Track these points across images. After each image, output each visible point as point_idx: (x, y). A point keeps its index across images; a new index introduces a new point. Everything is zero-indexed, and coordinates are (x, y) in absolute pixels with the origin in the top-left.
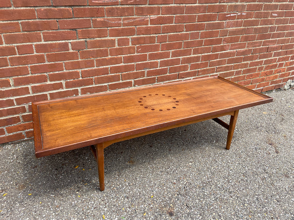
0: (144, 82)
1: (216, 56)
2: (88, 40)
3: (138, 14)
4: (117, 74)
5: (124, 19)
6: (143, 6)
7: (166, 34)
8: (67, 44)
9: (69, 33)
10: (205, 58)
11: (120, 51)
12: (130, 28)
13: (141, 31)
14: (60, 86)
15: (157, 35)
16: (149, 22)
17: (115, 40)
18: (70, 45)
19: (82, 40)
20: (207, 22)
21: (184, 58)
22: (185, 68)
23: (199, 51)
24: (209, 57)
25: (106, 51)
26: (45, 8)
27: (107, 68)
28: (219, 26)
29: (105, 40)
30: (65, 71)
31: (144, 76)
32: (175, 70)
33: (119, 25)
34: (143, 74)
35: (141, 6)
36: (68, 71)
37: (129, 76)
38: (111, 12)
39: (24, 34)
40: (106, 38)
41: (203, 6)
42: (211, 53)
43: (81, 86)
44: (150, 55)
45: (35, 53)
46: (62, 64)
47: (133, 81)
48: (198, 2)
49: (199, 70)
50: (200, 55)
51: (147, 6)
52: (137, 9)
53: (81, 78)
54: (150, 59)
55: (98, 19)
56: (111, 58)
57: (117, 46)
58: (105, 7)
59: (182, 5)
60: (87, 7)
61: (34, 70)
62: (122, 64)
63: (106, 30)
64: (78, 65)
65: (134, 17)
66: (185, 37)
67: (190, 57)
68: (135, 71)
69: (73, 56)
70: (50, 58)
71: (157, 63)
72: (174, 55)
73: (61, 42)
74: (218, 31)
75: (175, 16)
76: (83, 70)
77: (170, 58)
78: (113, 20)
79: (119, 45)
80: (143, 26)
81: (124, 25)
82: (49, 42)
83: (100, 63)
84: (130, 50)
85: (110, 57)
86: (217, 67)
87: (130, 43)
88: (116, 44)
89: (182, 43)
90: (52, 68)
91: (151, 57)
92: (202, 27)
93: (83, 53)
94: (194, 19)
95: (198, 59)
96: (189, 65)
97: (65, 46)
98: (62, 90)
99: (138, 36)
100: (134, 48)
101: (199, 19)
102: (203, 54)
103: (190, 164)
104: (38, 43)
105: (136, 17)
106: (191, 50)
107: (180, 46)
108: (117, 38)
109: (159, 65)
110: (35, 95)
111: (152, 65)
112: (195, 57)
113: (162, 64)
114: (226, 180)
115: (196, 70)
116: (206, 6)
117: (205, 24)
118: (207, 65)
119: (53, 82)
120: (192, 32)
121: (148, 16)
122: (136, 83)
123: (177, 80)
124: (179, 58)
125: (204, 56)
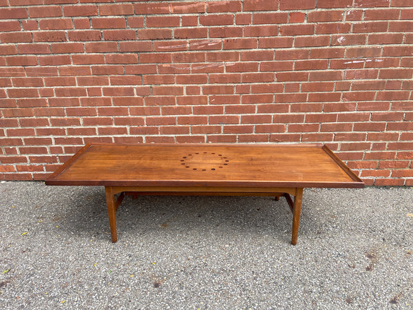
0: (220, 139)
1: (333, 118)
2: (153, 86)
3: (209, 60)
4: (187, 125)
5: (193, 66)
6: (215, 51)
7: (248, 84)
8: (132, 89)
9: (134, 78)
10: (310, 118)
11: (188, 101)
12: (200, 76)
13: (214, 79)
14: (125, 131)
15: (236, 85)
16: (225, 70)
17: (182, 88)
18: (135, 90)
19: (147, 86)
20: (312, 71)
21: (277, 116)
22: (280, 129)
23: (301, 108)
24: (319, 118)
25: (173, 99)
26: (113, 54)
27: (174, 118)
28: (332, 76)
29: (172, 87)
30: (130, 116)
31: (220, 132)
32: (264, 129)
33: (188, 72)
34: (218, 130)
35: (213, 51)
36: (132, 117)
37: (200, 130)
38: (178, 58)
39: (94, 78)
40: (173, 85)
41: (302, 50)
42: (322, 113)
43: (146, 134)
44: (226, 107)
45: (103, 96)
46: (127, 108)
47: (205, 136)
48: (293, 45)
49: (304, 133)
50: (303, 113)
51: (222, 51)
52: (208, 54)
53: (145, 126)
54: (227, 112)
55: (164, 65)
56: (178, 107)
57: (185, 95)
58: (172, 53)
59: (269, 50)
60: (152, 53)
61: (102, 112)
62: (192, 115)
63: (173, 77)
64: (142, 112)
65: (205, 63)
66: (278, 88)
67: (287, 115)
68: (208, 125)
69: (137, 102)
70: (116, 102)
71: (237, 118)
72: (261, 110)
73: (126, 86)
74: (333, 83)
75: (260, 62)
76: (148, 117)
77: (256, 114)
78: (180, 66)
79: (187, 93)
80: (216, 74)
81: (194, 71)
82: (116, 86)
83: (166, 111)
84: (200, 100)
85: (177, 105)
86: (336, 133)
87: (201, 92)
88: (185, 92)
89: (272, 96)
90: (118, 112)
91: (229, 110)
92: (304, 77)
93: (148, 99)
94: (289, 66)
95: (300, 118)
96: (286, 126)
97: (130, 91)
98: (127, 136)
99: (210, 85)
100: (206, 98)
101: (298, 66)
102: (308, 113)
103: (227, 246)
104: (106, 86)
105: (208, 63)
106: (287, 106)
107: (269, 99)
108: (185, 86)
109: (240, 121)
110: (101, 136)
111: (230, 120)
112: (295, 115)
113: (245, 120)
114: (254, 276)
115: (299, 133)
116: (307, 51)
117: (308, 73)
118: (315, 128)
119: (118, 126)
120: (287, 82)
121: (223, 62)
122: (209, 139)
123: (268, 143)
124: (269, 115)
125: (309, 115)
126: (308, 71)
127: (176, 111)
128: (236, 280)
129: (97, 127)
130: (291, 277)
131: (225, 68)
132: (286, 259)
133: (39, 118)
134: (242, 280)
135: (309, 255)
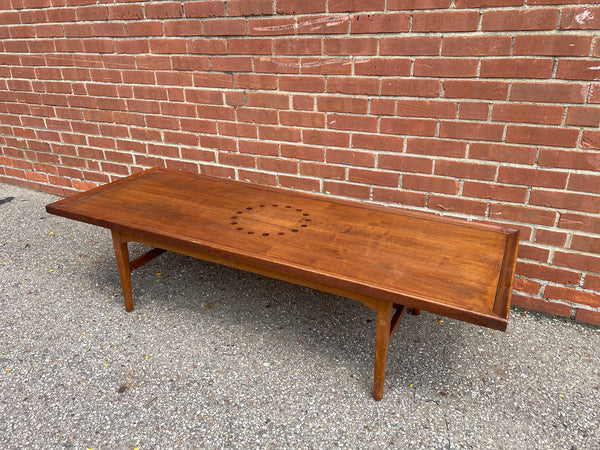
0: (342, 190)
1: (558, 181)
2: (247, 91)
3: (328, 52)
4: (293, 160)
5: (304, 61)
6: (339, 37)
7: (391, 98)
8: (219, 94)
9: (223, 77)
10: (507, 174)
11: (296, 119)
12: (314, 78)
13: (336, 86)
14: (212, 157)
15: (370, 98)
16: (353, 70)
17: (288, 97)
18: (224, 96)
19: (240, 90)
20: (516, 81)
21: (443, 162)
22: (448, 187)
23: (491, 154)
24: (526, 177)
26: (197, 38)
27: (276, 146)
28: (561, 94)
29: (273, 95)
30: (218, 135)
31: (343, 178)
32: (417, 183)
33: (295, 71)
34: (341, 173)
35: (335, 37)
36: (222, 136)
37: (312, 171)
38: (281, 48)
39: (174, 74)
40: (275, 92)
41: (497, 38)
42: (535, 167)
43: (238, 165)
44: (354, 136)
45: (186, 102)
46: (214, 123)
47: (321, 181)
48: (480, 27)
50: (495, 163)
51: (348, 36)
52: (326, 41)
53: (238, 153)
54: (356, 144)
55: (263, 58)
56: (282, 129)
57: (291, 109)
58: (273, 38)
59: (432, 35)
60: (246, 38)
61: (185, 125)
62: (301, 144)
63: (275, 78)
64: (233, 130)
65: (322, 57)
66: (446, 110)
67: (462, 163)
68: (325, 163)
69: (227, 114)
70: (201, 112)
71: (371, 158)
72: (413, 147)
73: (213, 89)
74: (561, 110)
75: (413, 59)
76: (241, 139)
77: (404, 154)
78: (285, 61)
79: (295, 107)
80: (339, 76)
81: (304, 71)
82: (201, 88)
83: (266, 134)
84: (314, 120)
85: (280, 126)
86: (564, 211)
87: (315, 107)
88: (291, 105)
89: (434, 123)
90: (204, 127)
91: (359, 141)
92: (498, 92)
93: (241, 111)
94: (469, 69)
95: (487, 172)
96: (461, 183)
97: (217, 97)
98: (215, 165)
99: (330, 95)
100: (322, 117)
101: (487, 69)
102: (505, 164)
103: (266, 364)
104: (189, 88)
105: (326, 57)
106: (463, 146)
107: (429, 129)
108: (291, 95)
109: (376, 163)
110: (185, 161)
111: (359, 159)
112: (477, 165)
113: (385, 162)
115: (483, 200)
116: (508, 40)
117: (507, 84)
118: (519, 196)
119: (204, 149)
120: (463, 100)
121: (351, 57)
122: (327, 186)
123: (425, 209)
124: (428, 159)
125: (507, 168)
126: (508, 81)
127: (279, 135)
129: (180, 147)
131: (353, 67)
133: (118, 125)
134: (240, 427)
135: (389, 426)
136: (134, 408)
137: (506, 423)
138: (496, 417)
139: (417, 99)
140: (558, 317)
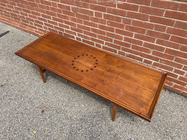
0: (111, 45)
1: (185, 56)
2: (79, 7)
4: (95, 33)
7: (130, 18)
8: (69, 7)
9: (70, 1)
10: (169, 51)
11: (96, 20)
12: (103, 7)
13: (110, 11)
14: (68, 28)
15: (123, 17)
16: (117, 6)
18: (71, 8)
19: (76, 7)
21: (147, 43)
22: (147, 51)
23: (164, 43)
25: (88, 17)
27: (89, 28)
29: (87, 10)
30: (70, 21)
31: (112, 42)
33: (95, 3)
34: (111, 40)
36: (71, 21)
37: (102, 38)
40: (88, 9)
41: (174, 3)
42: (179, 50)
43: (77, 32)
44: (116, 29)
45: (58, 8)
46: (68, 17)
47: (105, 42)
49: (162, 58)
50: (165, 47)
53: (77, 28)
56: (91, 23)
57: (94, 16)
61: (59, 16)
62: (98, 29)
63: (88, 4)
64: (75, 20)
66: (150, 26)
67: (153, 45)
68: (106, 36)
69: (72, 14)
70: (64, 12)
71: (122, 37)
72: (137, 36)
73: (67, 5)
75: (140, 5)
76: (78, 23)
77: (133, 38)
79: (96, 16)
80: (112, 7)
81: (99, 3)
82: (62, 4)
83: (85, 23)
84: (102, 21)
85: (90, 21)
86: (186, 65)
87: (103, 17)
88: (94, 15)
89: (145, 30)
90: (65, 17)
91: (118, 31)
92: (171, 23)
93: (77, 14)
94: (161, 13)
95: (162, 49)
96: (152, 51)
98: (70, 30)
99: (108, 14)
100: (105, 21)
101: (168, 14)
102: (168, 48)
103: (83, 106)
104: (59, 3)
106: (154, 39)
107: (143, 31)
108: (94, 11)
109: (123, 39)
110: (60, 27)
111: (117, 37)
112: (158, 46)
113: (126, 39)
114: (80, 128)
115: (159, 57)
116: (177, 4)
117: (175, 21)
118: (171, 58)
119: (65, 25)
120: (157, 24)
121: (116, 1)
122: (106, 44)
123: (139, 56)
124: (141, 41)
125: (169, 49)
126: (175, 20)
127: (90, 24)
128: (71, 126)
129: (58, 22)
130: (95, 138)
131: (117, 5)
132: (101, 127)
133: (37, 12)
134: (74, 127)
135: (115, 130)
136: (46, 118)
137: (149, 132)
138: (147, 130)
139: (140, 20)
140: (177, 93)
